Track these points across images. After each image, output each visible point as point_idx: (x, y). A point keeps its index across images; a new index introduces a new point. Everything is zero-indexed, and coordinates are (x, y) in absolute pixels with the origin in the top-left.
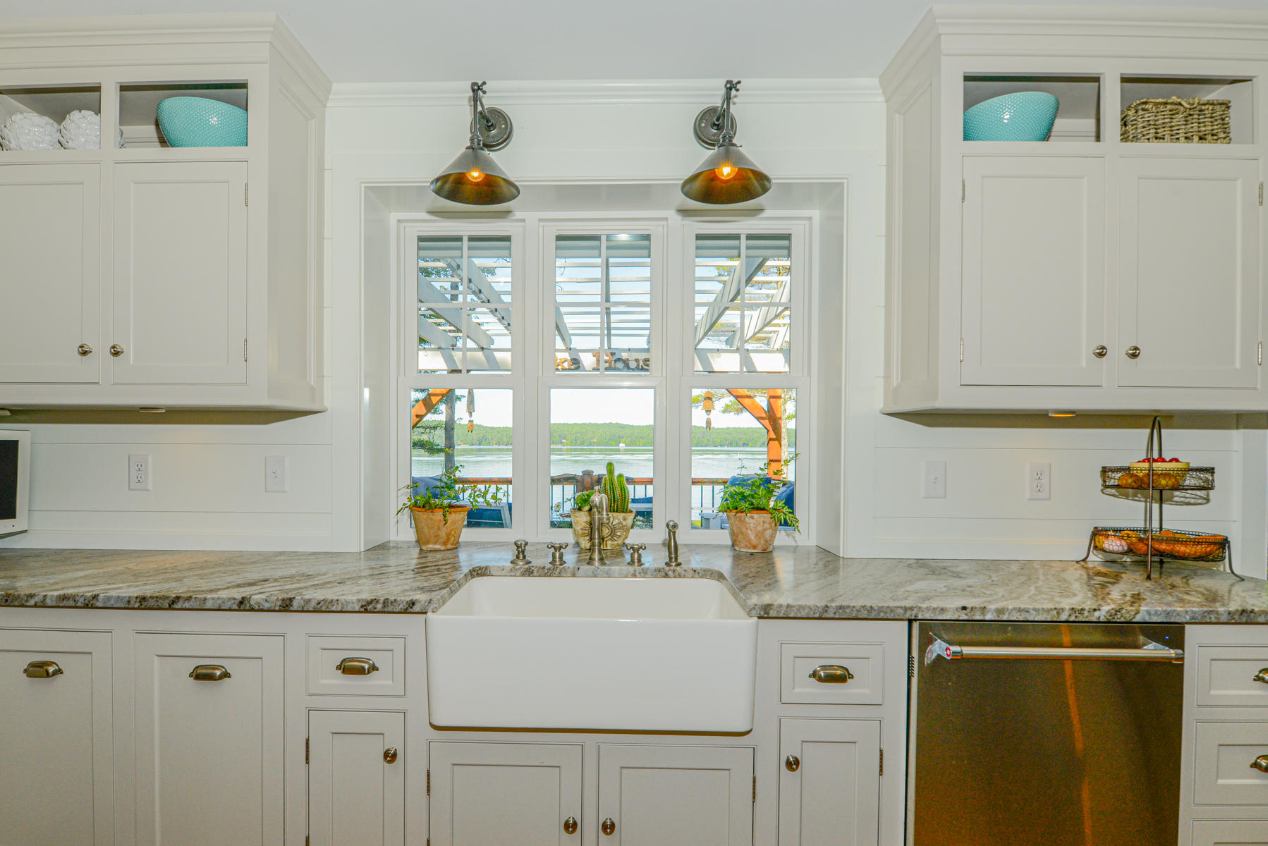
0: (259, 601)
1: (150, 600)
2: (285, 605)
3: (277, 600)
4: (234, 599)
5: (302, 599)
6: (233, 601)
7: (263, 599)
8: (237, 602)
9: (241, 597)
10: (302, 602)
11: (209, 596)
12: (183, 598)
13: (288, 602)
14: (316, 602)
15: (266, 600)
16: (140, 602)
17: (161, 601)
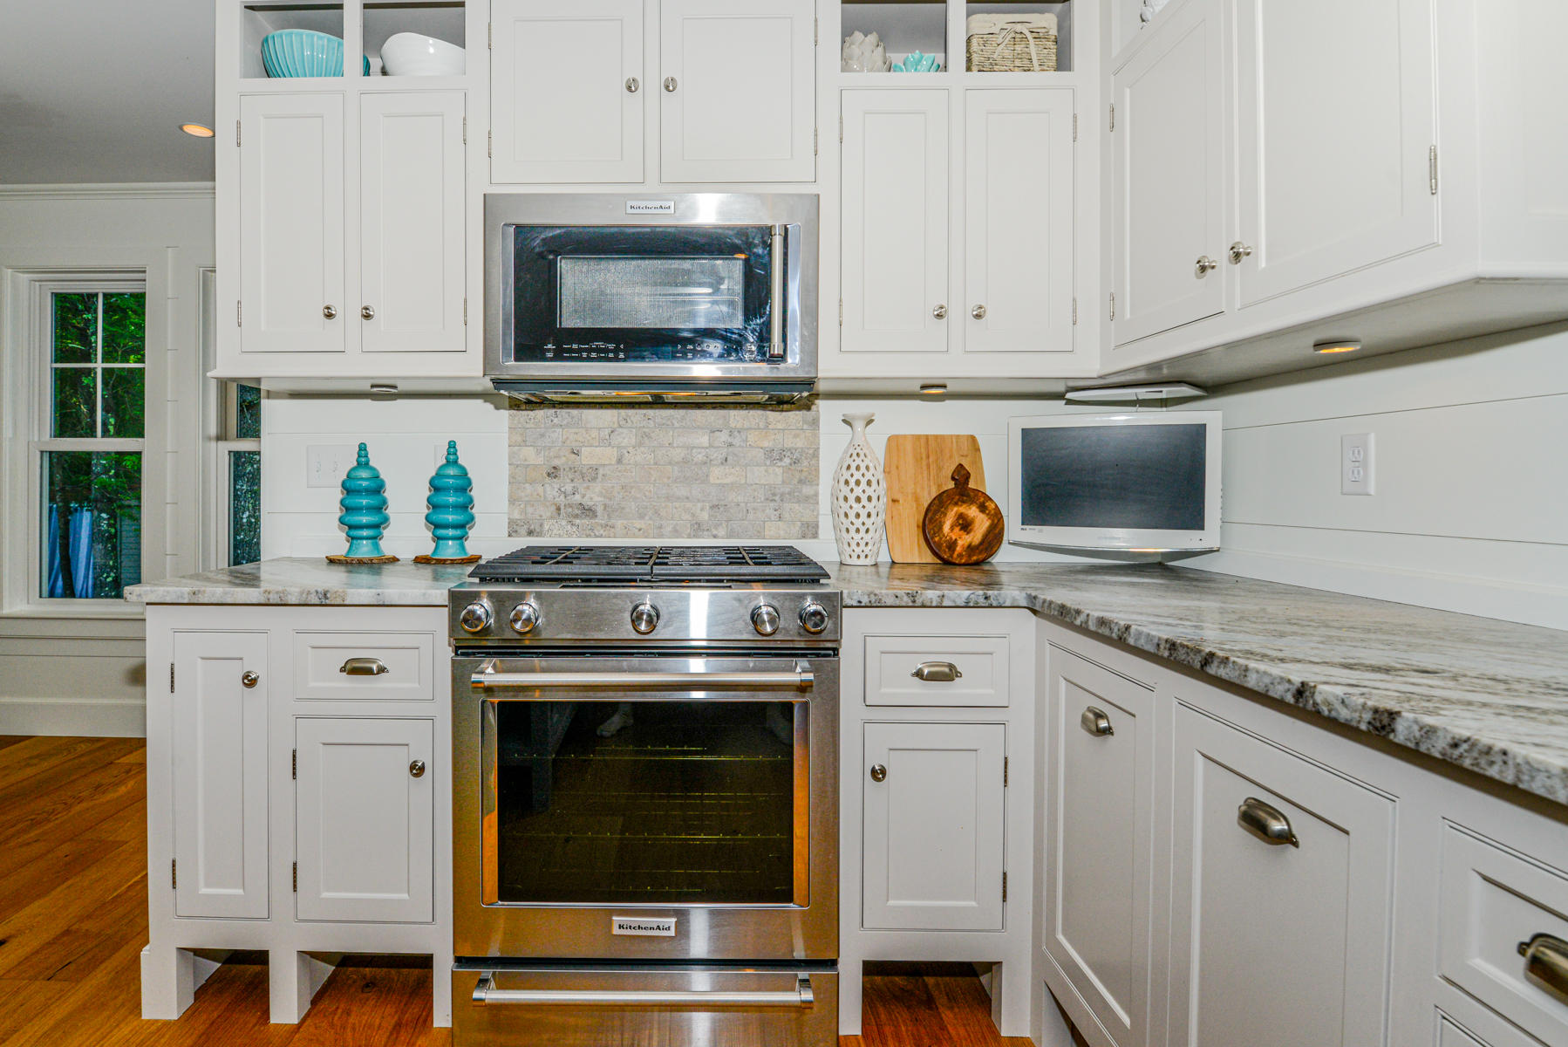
0: (1331, 699)
1: (1180, 649)
2: (1378, 724)
3: (1364, 705)
4: (1289, 681)
5: (1416, 722)
6: (1287, 686)
7: (1337, 697)
8: (1293, 689)
9: (1300, 680)
10: (1416, 728)
11: (1252, 664)
12: (1218, 657)
13: (1386, 721)
14: (1449, 740)
15: (1343, 702)
16: (1170, 649)
17: (1192, 655)
